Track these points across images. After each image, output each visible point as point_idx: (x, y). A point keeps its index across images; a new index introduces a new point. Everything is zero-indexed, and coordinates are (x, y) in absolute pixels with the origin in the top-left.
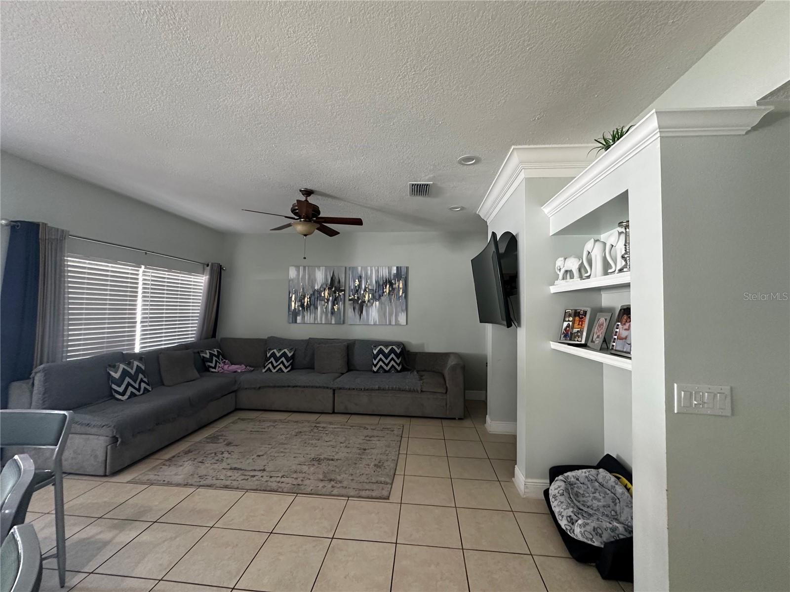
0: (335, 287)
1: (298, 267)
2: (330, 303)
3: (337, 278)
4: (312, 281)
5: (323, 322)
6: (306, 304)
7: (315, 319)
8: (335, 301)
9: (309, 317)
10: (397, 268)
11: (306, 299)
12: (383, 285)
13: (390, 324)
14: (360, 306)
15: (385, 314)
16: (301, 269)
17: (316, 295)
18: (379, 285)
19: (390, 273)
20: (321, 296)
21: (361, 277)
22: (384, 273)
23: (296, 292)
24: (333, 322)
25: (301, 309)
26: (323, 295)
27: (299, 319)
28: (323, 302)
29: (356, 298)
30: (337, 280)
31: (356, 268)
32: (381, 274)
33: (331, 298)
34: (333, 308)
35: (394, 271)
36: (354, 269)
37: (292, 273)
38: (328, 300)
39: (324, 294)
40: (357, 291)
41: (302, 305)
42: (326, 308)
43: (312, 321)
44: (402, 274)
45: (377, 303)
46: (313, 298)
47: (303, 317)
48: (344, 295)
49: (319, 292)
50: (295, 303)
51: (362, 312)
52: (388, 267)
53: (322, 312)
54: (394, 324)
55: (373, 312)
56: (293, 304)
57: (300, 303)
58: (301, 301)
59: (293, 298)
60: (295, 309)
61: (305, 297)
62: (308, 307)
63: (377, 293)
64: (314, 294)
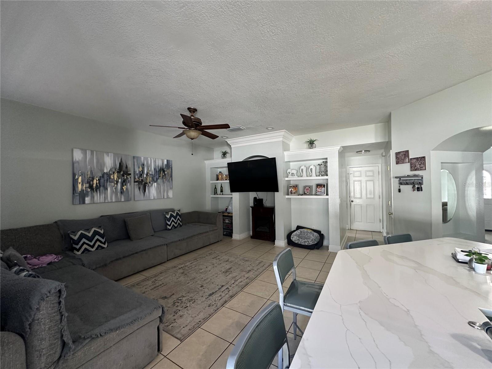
0: (124, 171)
1: (84, 151)
2: (119, 184)
3: (125, 163)
4: (101, 164)
5: (114, 200)
6: (95, 185)
7: (105, 198)
8: (124, 182)
9: (98, 197)
10: (167, 160)
11: (95, 181)
12: (158, 172)
13: (164, 198)
14: (143, 185)
15: (160, 191)
16: (88, 153)
17: (105, 178)
18: (156, 171)
19: (163, 163)
20: (110, 178)
21: (144, 165)
22: (159, 163)
23: (82, 174)
24: (123, 200)
25: (89, 190)
26: (112, 177)
27: (87, 200)
28: (113, 184)
29: (140, 180)
30: (125, 166)
31: (140, 158)
32: (157, 164)
33: (120, 180)
34: (122, 189)
35: (165, 163)
36: (138, 158)
37: (78, 155)
38: (117, 182)
39: (114, 177)
40: (141, 175)
41: (91, 187)
42: (116, 189)
43: (102, 200)
44: (169, 165)
45: (156, 184)
46: (102, 180)
47: (93, 197)
48: (135, 178)
49: (108, 175)
50: (82, 185)
51: (145, 191)
52: (162, 160)
53: (112, 192)
54: (166, 198)
55: (153, 190)
56: (80, 186)
57: (88, 185)
58: (88, 182)
59: (80, 180)
60: (82, 190)
61: (93, 179)
62: (98, 188)
63: (155, 177)
64: (103, 176)
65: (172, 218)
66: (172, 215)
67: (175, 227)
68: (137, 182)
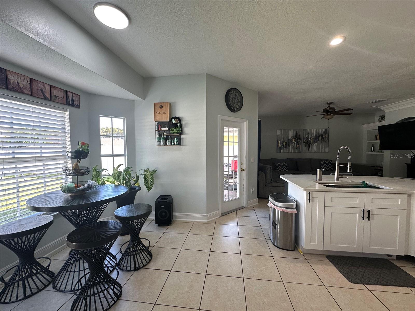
0: (298, 138)
1: (281, 130)
2: (295, 144)
3: (298, 134)
4: (288, 135)
5: (293, 152)
6: (285, 145)
7: (289, 150)
8: (298, 143)
9: (286, 150)
10: (325, 129)
11: (285, 143)
12: (318, 136)
13: (322, 152)
14: (308, 144)
15: (319, 149)
16: (283, 130)
17: (289, 141)
18: (317, 136)
19: (322, 131)
20: (291, 141)
21: (309, 133)
22: (319, 131)
23: (280, 140)
24: (297, 152)
25: (282, 147)
26: (292, 141)
27: (282, 151)
28: (292, 144)
29: (307, 142)
30: (298, 135)
31: (307, 130)
32: (317, 132)
33: (296, 142)
34: (297, 146)
35: (324, 130)
36: (306, 130)
37: (279, 132)
38: (294, 143)
39: (293, 141)
40: (307, 139)
41: (283, 145)
42: (294, 146)
43: (287, 151)
44: (327, 132)
45: (316, 144)
46: (288, 142)
47: (284, 150)
48: (303, 141)
49: (290, 140)
50: (280, 145)
51: (309, 148)
52: (321, 129)
53: (292, 148)
54: (323, 152)
55: (314, 148)
56: (279, 145)
57: (282, 145)
58: (282, 144)
59: (279, 143)
60: (280, 147)
61: (284, 142)
62: (286, 146)
63: (316, 140)
64: (288, 141)
65: (325, 164)
66: (325, 163)
67: (327, 170)
68: (304, 143)
